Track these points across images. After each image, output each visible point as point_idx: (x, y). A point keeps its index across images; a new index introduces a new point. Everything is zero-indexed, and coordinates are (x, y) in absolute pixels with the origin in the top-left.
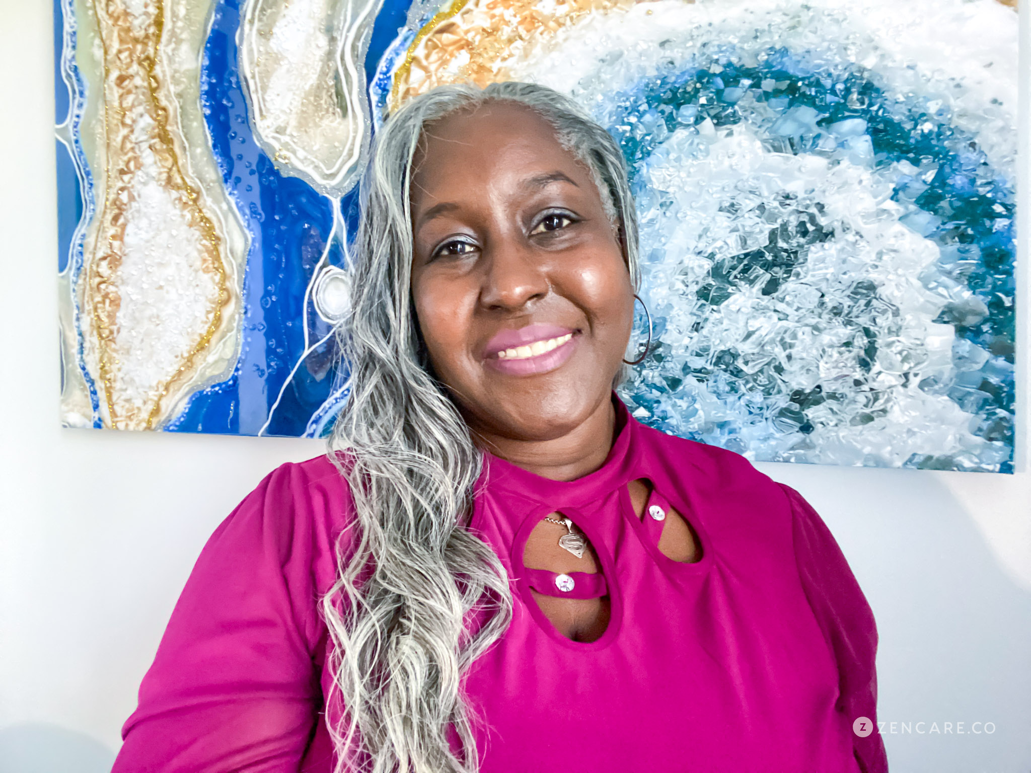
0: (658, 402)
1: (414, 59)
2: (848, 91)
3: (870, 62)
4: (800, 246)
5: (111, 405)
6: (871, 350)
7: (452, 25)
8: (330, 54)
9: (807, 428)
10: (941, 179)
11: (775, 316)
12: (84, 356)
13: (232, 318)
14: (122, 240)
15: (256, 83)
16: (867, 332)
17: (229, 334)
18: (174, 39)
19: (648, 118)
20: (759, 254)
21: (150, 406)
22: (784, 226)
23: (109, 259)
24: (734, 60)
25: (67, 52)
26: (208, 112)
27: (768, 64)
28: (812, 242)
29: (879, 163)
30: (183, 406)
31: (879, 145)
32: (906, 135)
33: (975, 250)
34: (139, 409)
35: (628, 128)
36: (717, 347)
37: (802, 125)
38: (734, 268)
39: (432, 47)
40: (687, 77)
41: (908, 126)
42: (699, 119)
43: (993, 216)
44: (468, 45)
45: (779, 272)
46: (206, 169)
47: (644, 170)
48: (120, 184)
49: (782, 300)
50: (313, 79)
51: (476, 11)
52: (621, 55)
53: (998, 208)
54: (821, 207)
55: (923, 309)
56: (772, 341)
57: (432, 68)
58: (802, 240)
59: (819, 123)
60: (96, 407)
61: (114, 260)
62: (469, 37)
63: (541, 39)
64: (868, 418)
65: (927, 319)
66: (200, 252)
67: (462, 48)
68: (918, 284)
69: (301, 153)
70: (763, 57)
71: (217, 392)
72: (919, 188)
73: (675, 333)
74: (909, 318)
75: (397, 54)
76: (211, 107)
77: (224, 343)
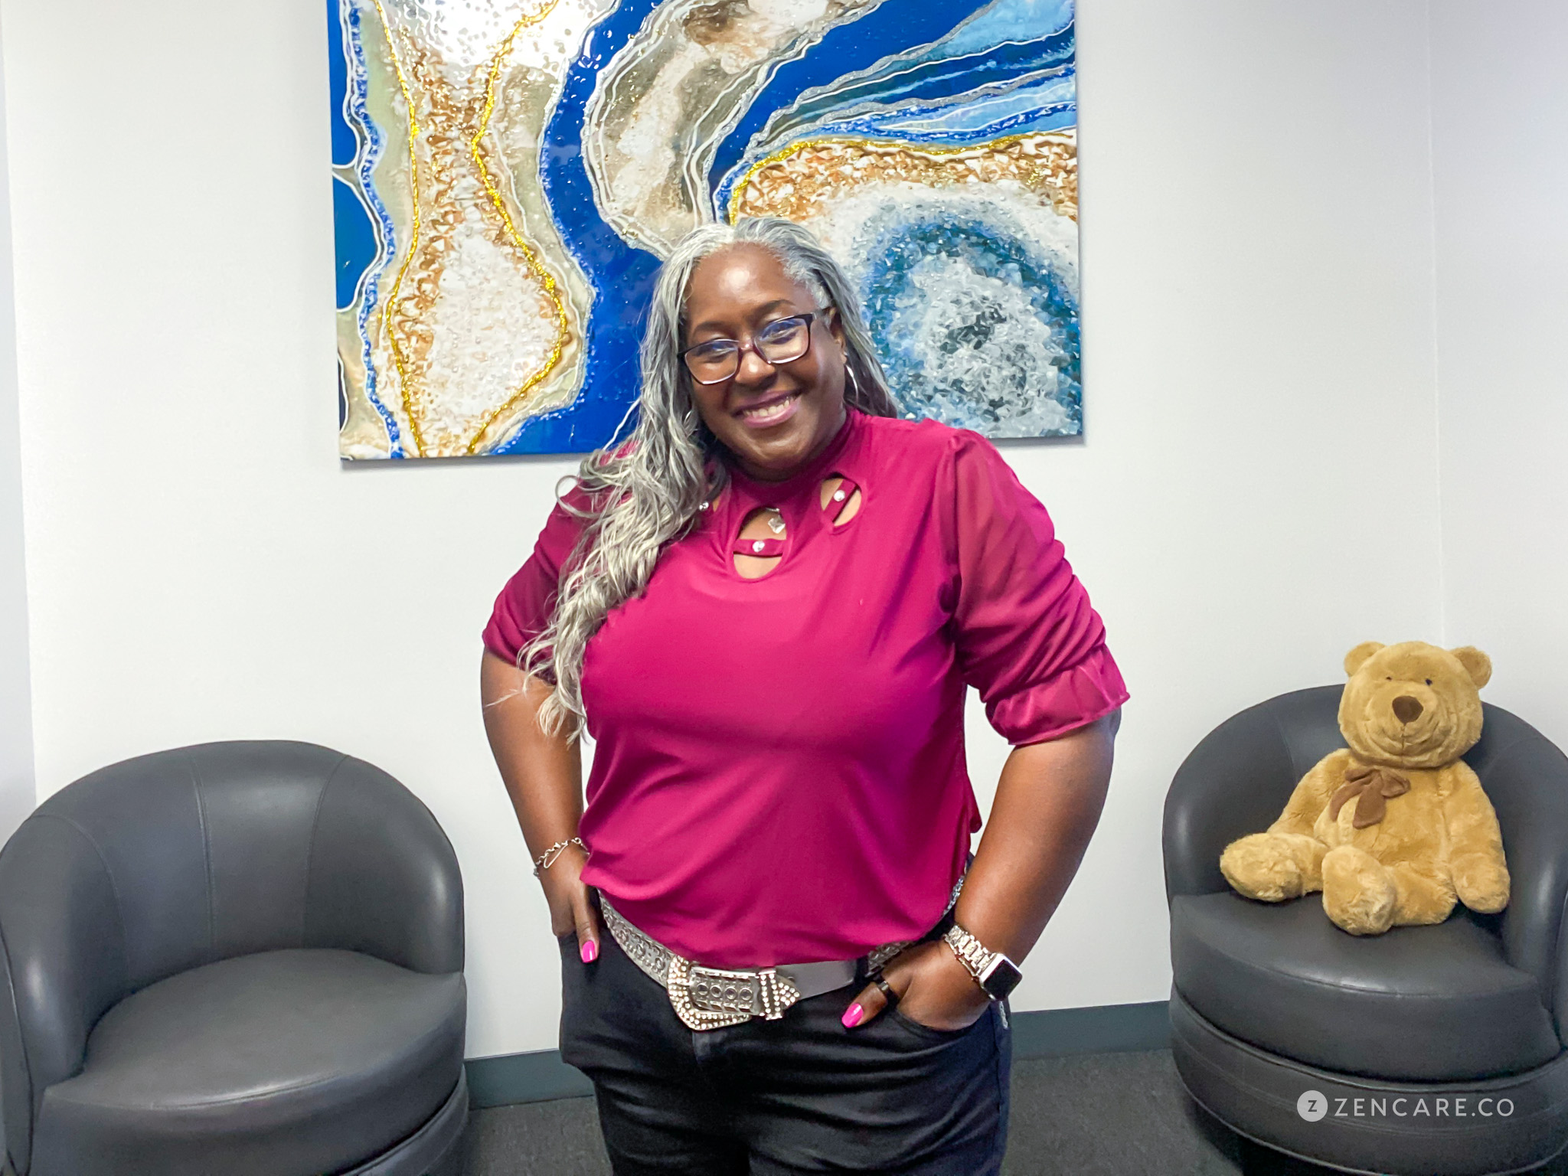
0: (920, 409)
1: (750, 182)
2: (1010, 249)
3: (1019, 236)
4: (991, 324)
5: (418, 435)
6: (1024, 379)
7: (781, 166)
8: (676, 166)
9: (997, 419)
10: (1050, 297)
11: (980, 361)
12: (377, 390)
13: (574, 356)
14: (435, 282)
15: (602, 173)
16: (1022, 370)
17: (570, 370)
18: (506, 119)
19: (910, 246)
20: (971, 328)
21: (473, 434)
22: (984, 313)
23: (416, 299)
24: (956, 223)
25: (351, 98)
26: (548, 187)
27: (972, 228)
28: (997, 323)
29: (1025, 286)
30: (514, 432)
31: (1024, 278)
32: (1036, 274)
33: (1064, 331)
34: (457, 437)
35: (899, 250)
36: (952, 377)
37: (991, 263)
38: (959, 334)
39: (764, 177)
40: (931, 228)
41: (1036, 270)
42: (939, 252)
43: (1071, 316)
44: (793, 182)
45: (981, 337)
46: (546, 232)
47: (909, 275)
48: (433, 233)
49: (983, 352)
50: (661, 179)
51: (798, 161)
52: (894, 208)
53: (1073, 313)
54: (1000, 305)
55: (1045, 358)
56: (979, 375)
57: (765, 191)
58: (992, 322)
59: (998, 263)
60: (395, 437)
61: (423, 301)
62: (794, 176)
63: (844, 189)
64: (1023, 413)
65: (1047, 363)
66: (537, 300)
67: (787, 182)
68: (1042, 346)
69: (648, 232)
70: (970, 224)
71: (555, 418)
72: (1041, 301)
73: (929, 370)
74: (1039, 363)
75: (736, 176)
76: (552, 182)
77: (565, 377)
